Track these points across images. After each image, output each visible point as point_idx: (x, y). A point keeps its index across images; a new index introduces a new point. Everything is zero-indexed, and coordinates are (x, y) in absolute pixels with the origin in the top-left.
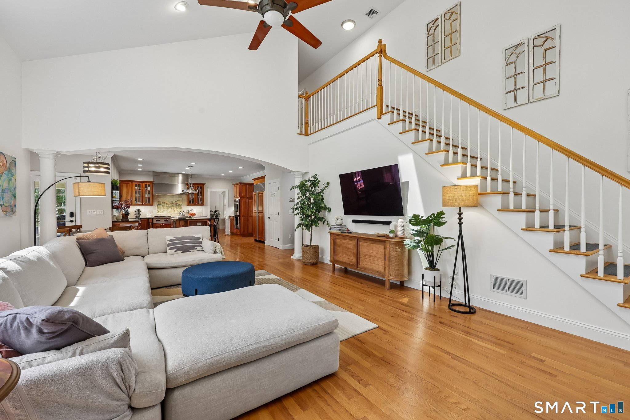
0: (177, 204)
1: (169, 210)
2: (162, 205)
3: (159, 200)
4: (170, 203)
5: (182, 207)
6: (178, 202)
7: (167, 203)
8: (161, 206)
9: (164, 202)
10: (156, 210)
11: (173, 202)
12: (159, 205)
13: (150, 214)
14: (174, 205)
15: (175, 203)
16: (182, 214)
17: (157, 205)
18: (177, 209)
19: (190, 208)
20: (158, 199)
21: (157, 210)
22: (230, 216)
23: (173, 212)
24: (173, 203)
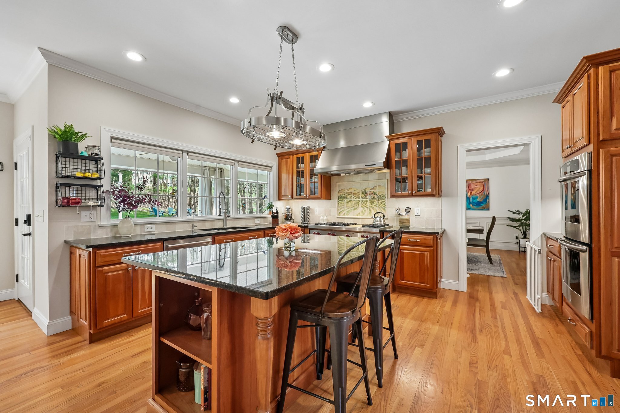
0: (375, 194)
1: (360, 209)
2: (346, 198)
3: (342, 188)
4: (361, 193)
5: (386, 201)
6: (377, 191)
7: (356, 192)
8: (345, 200)
9: (351, 190)
10: (337, 208)
11: (367, 191)
12: (341, 197)
13: (325, 218)
14: (370, 198)
15: (372, 191)
16: (378, 219)
17: (337, 197)
18: (375, 208)
19: (403, 204)
20: (339, 186)
21: (338, 210)
22: (547, 238)
23: (366, 214)
24: (366, 193)
